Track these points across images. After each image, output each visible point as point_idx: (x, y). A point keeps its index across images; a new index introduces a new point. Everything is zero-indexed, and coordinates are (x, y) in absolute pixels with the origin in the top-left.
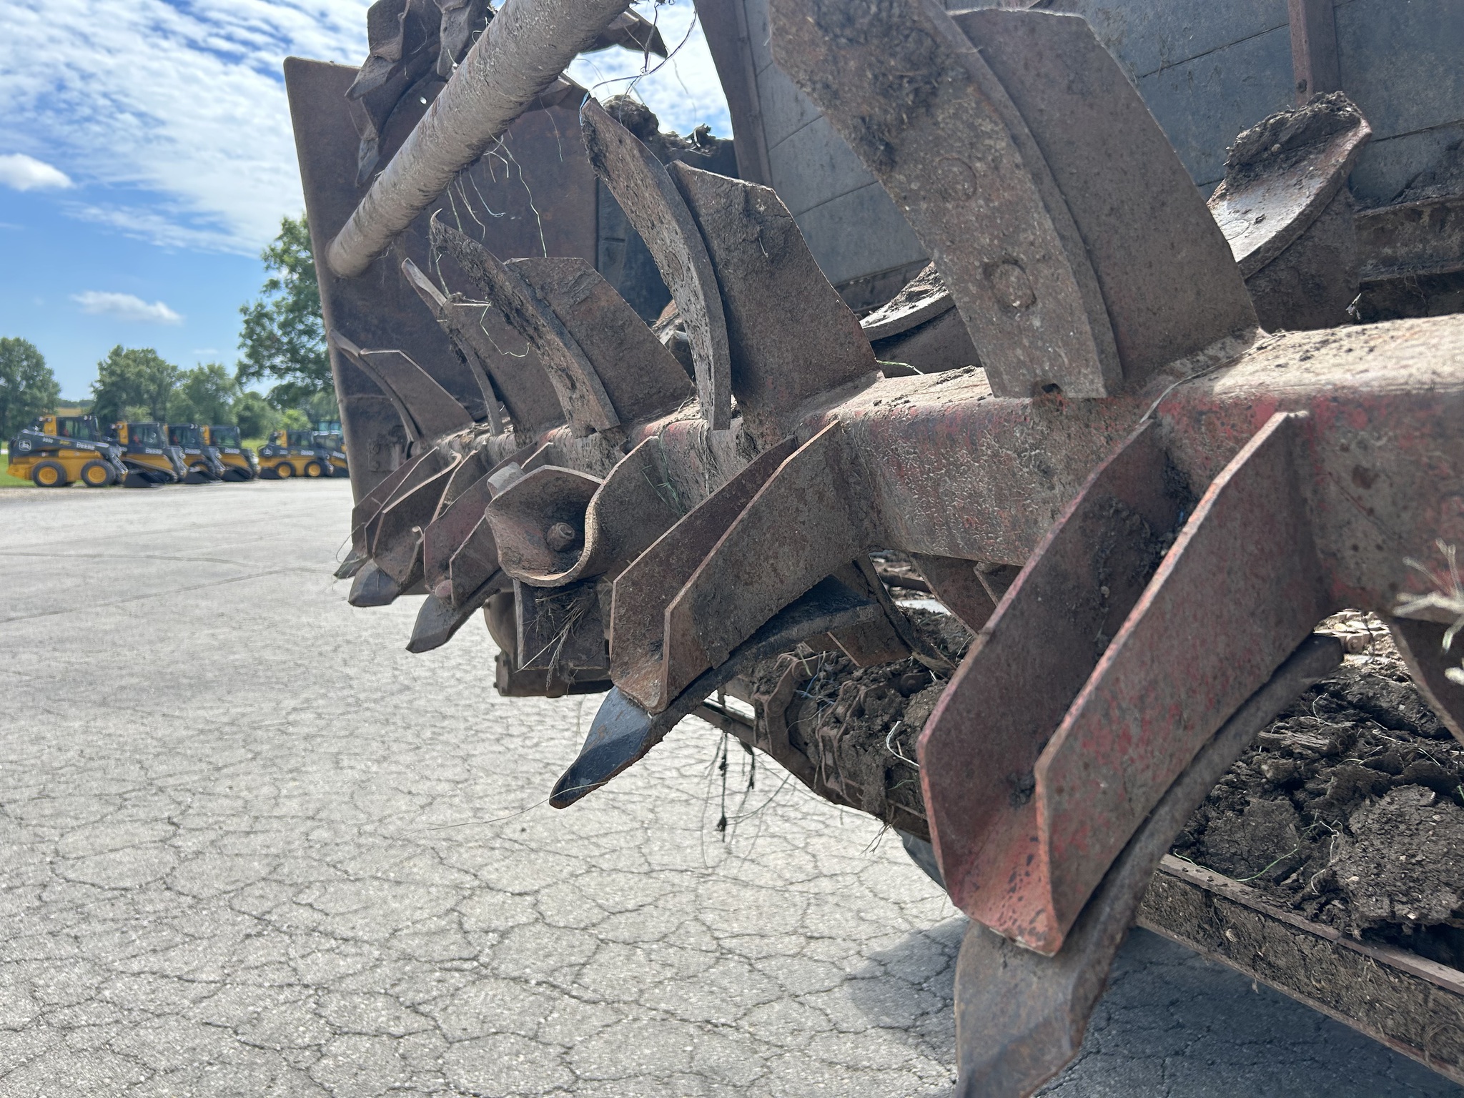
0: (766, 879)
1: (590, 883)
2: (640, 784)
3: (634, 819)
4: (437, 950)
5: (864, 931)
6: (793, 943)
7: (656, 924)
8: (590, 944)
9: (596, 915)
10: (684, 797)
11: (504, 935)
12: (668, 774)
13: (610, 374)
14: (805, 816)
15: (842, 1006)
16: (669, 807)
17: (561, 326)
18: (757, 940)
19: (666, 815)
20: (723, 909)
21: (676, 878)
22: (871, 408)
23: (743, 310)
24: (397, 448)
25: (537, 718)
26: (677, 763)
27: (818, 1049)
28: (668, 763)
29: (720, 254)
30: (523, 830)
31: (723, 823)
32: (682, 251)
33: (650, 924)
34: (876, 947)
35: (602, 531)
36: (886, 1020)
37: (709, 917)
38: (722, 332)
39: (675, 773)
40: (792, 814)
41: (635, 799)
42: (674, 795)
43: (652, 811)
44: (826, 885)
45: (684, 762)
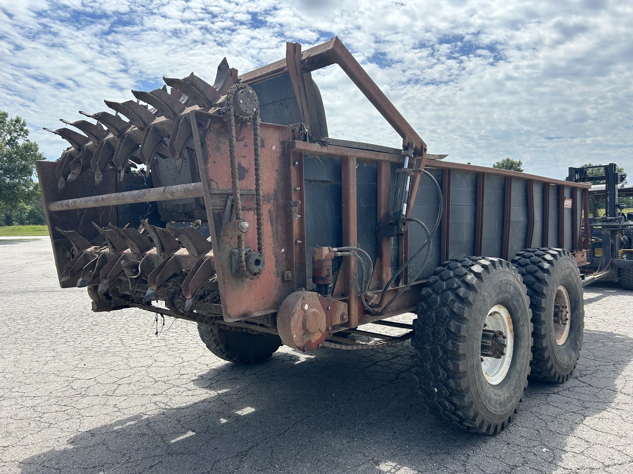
0: (168, 365)
1: (112, 373)
2: (122, 348)
3: (123, 357)
4: (67, 394)
5: (197, 371)
6: (177, 377)
7: (135, 379)
8: (116, 386)
9: (117, 380)
10: (139, 350)
11: (88, 388)
12: (131, 345)
13: (139, 245)
14: (179, 350)
15: (192, 386)
16: (134, 353)
17: (131, 238)
18: (166, 377)
19: (133, 355)
20: (155, 373)
21: (140, 369)
22: (179, 254)
23: (163, 242)
24: (68, 252)
25: (77, 335)
26: (134, 342)
27: (184, 394)
28: (131, 342)
29: (159, 236)
30: (85, 365)
31: (157, 333)
32: (154, 235)
33: (133, 379)
34: (200, 374)
35: (141, 269)
36: (201, 386)
37: (151, 375)
38: (160, 245)
39: (134, 345)
40: (175, 349)
41: (121, 352)
42: (135, 350)
43: (128, 355)
44: (186, 364)
45: (137, 341)
